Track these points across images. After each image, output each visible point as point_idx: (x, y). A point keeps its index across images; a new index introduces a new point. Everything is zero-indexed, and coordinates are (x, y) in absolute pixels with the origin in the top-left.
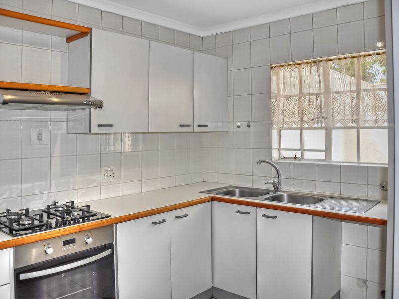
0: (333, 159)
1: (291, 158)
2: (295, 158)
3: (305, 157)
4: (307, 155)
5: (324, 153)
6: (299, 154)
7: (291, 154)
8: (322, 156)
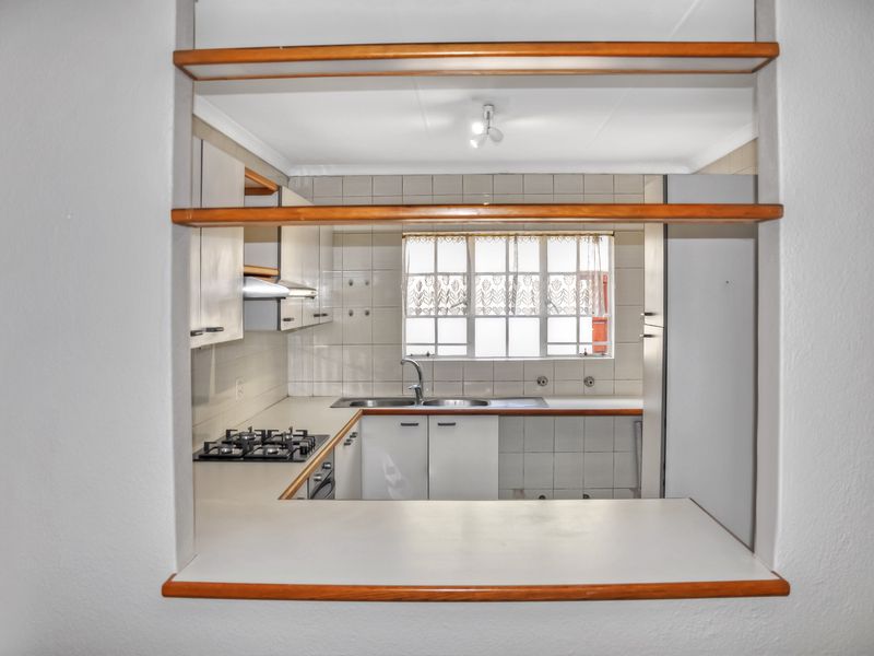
0: (477, 355)
1: (422, 356)
2: (428, 355)
3: (440, 353)
4: (443, 351)
5: (465, 347)
6: (432, 351)
7: (422, 350)
8: (462, 351)
